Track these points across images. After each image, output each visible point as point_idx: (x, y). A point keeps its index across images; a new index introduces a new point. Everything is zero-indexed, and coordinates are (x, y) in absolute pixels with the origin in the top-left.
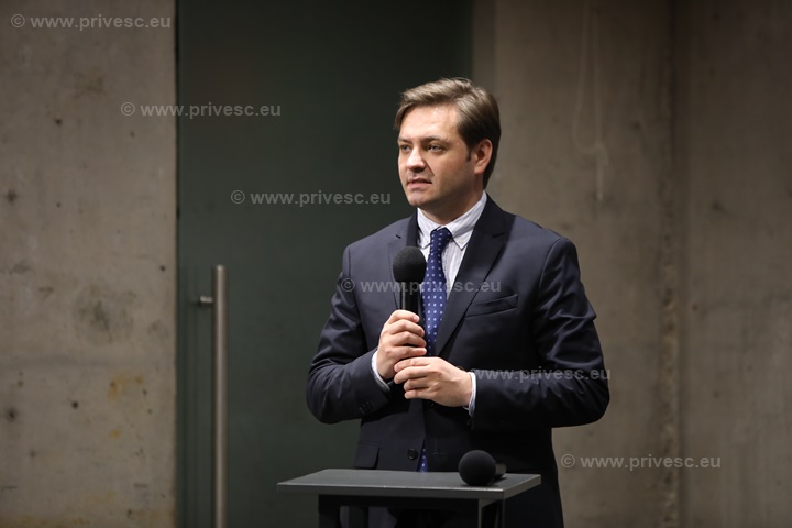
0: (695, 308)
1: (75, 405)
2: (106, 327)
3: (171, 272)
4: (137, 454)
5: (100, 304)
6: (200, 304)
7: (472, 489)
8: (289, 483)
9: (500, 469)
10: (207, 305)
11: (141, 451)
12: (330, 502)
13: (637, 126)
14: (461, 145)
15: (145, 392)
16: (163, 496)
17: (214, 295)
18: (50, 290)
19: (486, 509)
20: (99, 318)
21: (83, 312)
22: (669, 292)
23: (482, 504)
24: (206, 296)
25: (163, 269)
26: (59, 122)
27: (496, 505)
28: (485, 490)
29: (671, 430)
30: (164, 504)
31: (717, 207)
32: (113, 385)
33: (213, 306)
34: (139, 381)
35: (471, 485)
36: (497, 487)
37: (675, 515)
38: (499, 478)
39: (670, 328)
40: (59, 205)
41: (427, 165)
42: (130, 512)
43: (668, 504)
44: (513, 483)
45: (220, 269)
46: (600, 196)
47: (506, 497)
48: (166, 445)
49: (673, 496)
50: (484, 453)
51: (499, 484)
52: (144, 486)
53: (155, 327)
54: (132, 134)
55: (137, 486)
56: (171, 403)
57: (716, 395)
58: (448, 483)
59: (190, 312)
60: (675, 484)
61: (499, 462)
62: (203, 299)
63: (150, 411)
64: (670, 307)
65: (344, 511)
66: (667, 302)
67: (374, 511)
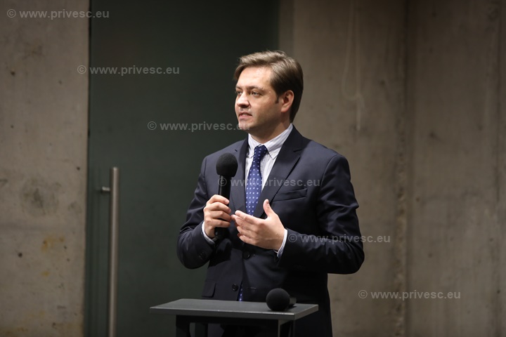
0: (418, 200)
1: (20, 255)
2: (41, 205)
3: (84, 171)
4: (60, 287)
5: (37, 190)
6: (102, 192)
7: (275, 313)
8: (157, 307)
9: (292, 301)
10: (106, 192)
11: (62, 285)
12: (184, 320)
13: (382, 83)
14: (272, 93)
15: (65, 248)
16: (76, 314)
17: (111, 186)
18: (6, 181)
19: (284, 326)
20: (37, 200)
21: (27, 195)
22: (401, 189)
23: (280, 323)
24: (106, 186)
25: (78, 169)
26: (13, 74)
27: (289, 324)
28: (283, 313)
29: (401, 277)
30: (76, 320)
31: (432, 135)
32: (45, 242)
33: (110, 193)
34: (62, 240)
35: (274, 310)
36: (290, 312)
37: (402, 332)
38: (292, 306)
39: (402, 212)
40: (12, 127)
41: (249, 105)
42: (54, 324)
43: (398, 324)
44: (301, 310)
45: (115, 169)
46: (359, 127)
47: (296, 318)
48: (79, 282)
49: (401, 319)
50: (282, 290)
51: (292, 310)
52: (64, 307)
53: (72, 206)
54: (60, 82)
55: (59, 307)
56: (82, 254)
57: (430, 255)
58: (259, 309)
59: (95, 197)
60: (403, 312)
61: (292, 296)
62: (104, 189)
63: (68, 260)
64: (402, 199)
65: (192, 326)
66: (400, 196)
67: (211, 327)
